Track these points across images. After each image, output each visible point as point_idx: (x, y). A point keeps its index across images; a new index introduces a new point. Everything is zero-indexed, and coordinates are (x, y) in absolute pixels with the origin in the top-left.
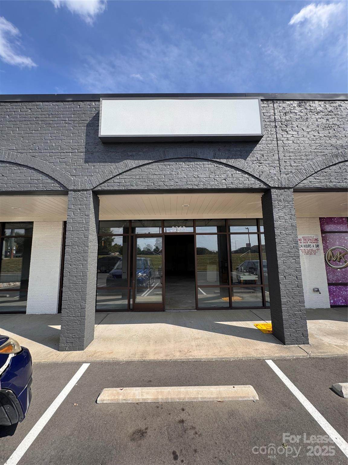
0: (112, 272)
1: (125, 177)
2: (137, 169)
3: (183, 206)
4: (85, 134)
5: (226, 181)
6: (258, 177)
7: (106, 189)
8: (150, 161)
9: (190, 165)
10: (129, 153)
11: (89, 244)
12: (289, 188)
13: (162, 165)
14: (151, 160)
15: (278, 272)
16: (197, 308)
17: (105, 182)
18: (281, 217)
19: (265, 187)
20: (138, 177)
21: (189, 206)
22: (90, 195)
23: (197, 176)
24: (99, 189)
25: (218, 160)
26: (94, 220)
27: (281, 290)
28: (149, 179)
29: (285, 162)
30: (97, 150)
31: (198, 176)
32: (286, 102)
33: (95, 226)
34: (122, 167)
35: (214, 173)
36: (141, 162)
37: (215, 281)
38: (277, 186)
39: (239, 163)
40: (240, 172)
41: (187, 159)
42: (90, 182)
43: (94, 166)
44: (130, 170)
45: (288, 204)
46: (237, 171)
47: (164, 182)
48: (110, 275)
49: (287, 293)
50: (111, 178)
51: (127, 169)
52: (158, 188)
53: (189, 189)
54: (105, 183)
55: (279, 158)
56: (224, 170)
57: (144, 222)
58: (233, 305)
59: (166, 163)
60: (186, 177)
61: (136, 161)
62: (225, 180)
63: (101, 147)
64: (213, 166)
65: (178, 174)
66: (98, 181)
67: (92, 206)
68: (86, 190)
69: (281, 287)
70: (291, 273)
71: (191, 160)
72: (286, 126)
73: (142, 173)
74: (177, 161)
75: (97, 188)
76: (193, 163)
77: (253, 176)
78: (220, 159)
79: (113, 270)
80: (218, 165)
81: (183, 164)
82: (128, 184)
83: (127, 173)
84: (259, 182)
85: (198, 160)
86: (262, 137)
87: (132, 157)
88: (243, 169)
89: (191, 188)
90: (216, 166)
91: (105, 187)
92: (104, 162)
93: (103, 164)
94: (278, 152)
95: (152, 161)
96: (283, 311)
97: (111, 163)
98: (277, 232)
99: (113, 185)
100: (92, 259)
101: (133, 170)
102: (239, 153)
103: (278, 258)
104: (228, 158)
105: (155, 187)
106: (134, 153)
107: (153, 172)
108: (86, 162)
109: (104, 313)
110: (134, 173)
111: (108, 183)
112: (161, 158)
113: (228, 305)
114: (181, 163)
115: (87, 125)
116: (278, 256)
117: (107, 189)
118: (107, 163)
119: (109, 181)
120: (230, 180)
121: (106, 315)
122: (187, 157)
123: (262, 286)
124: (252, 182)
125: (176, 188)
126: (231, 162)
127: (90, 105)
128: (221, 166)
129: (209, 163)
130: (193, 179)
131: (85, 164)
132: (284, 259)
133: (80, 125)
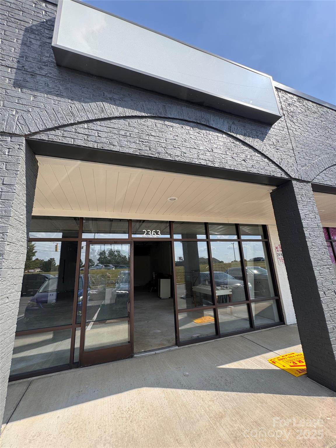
1: (99, 128)
2: (122, 121)
4: (20, 42)
5: (245, 162)
6: (278, 164)
7: (59, 141)
8: (144, 114)
9: (200, 133)
10: (106, 94)
13: (161, 125)
16: (178, 343)
17: (57, 128)
18: (306, 215)
20: (122, 133)
21: (177, 199)
22: (19, 145)
23: (211, 149)
24: (43, 138)
27: (324, 311)
28: (143, 140)
29: (299, 153)
30: (44, 72)
32: (288, 94)
34: (95, 111)
35: (231, 150)
36: (129, 112)
38: (297, 178)
39: (256, 143)
40: (259, 155)
41: (196, 125)
42: (22, 122)
43: (35, 96)
44: (110, 119)
45: (310, 200)
46: (256, 154)
47: (166, 149)
50: (72, 124)
51: (103, 116)
52: (156, 156)
54: (57, 131)
55: (293, 148)
56: (242, 149)
60: (196, 147)
63: (52, 71)
64: (228, 141)
65: (185, 142)
66: (41, 123)
67: (22, 167)
68: (12, 135)
69: (324, 308)
70: (329, 288)
71: (202, 127)
72: (292, 116)
73: (129, 129)
75: (38, 135)
76: (204, 132)
77: (273, 162)
78: (237, 134)
80: (234, 141)
81: (192, 129)
82: (104, 140)
83: (102, 122)
84: (280, 171)
85: (210, 129)
88: (262, 152)
89: (205, 164)
90: (232, 141)
91: (57, 137)
92: (57, 95)
93: (55, 98)
94: (291, 141)
95: (146, 115)
97: (72, 100)
98: (307, 233)
99: (75, 137)
101: (113, 121)
103: (313, 267)
105: (153, 154)
107: (148, 131)
108: (17, 84)
110: (116, 126)
111: (65, 131)
115: (26, 29)
116: (313, 264)
117: (61, 141)
118: (63, 98)
119: (67, 129)
120: (250, 163)
124: (273, 169)
125: (184, 161)
127: (35, 4)
129: (224, 136)
130: (206, 153)
131: (13, 88)
132: (320, 268)
133: (10, 24)
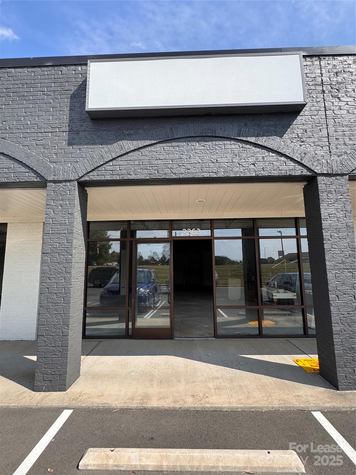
0: (107, 286)
1: (120, 163)
2: (137, 152)
3: (197, 201)
4: (68, 108)
5: (255, 166)
6: (299, 160)
7: (95, 179)
8: (153, 142)
9: (206, 146)
10: (125, 132)
11: (74, 251)
12: (342, 175)
13: (169, 147)
14: (154, 140)
15: (327, 290)
16: (216, 336)
17: (93, 170)
18: (331, 214)
19: (309, 173)
20: (137, 163)
21: (204, 201)
22: (74, 187)
23: (215, 160)
24: (87, 179)
25: (244, 139)
26: (81, 220)
27: (332, 314)
28: (152, 165)
29: (337, 139)
30: (83, 128)
31: (217, 160)
32: (338, 57)
33: (82, 228)
34: (116, 150)
35: (239, 156)
36: (141, 143)
37: (239, 299)
38: (325, 172)
39: (273, 142)
40: (274, 155)
41: (201, 138)
42: (74, 170)
43: (80, 149)
44: (127, 153)
45: (341, 197)
46: (271, 153)
47: (171, 169)
48: (104, 291)
49: (340, 319)
50: (102, 165)
51: (123, 152)
52: (163, 177)
53: (205, 177)
54: (94, 172)
55: (328, 135)
56: (253, 151)
57: (147, 223)
58: (264, 332)
59: (174, 144)
60: (200, 161)
61: (135, 142)
62: (254, 164)
63: (89, 124)
64: (237, 146)
65: (190, 159)
66: (84, 169)
67: (77, 202)
68: (70, 181)
69: (332, 311)
70: (346, 292)
71: (208, 139)
72: (337, 90)
73: (142, 158)
74: (189, 141)
75: (83, 177)
76: (210, 143)
77: (292, 159)
78: (247, 137)
79: (109, 284)
80: (244, 145)
81: (197, 144)
82: (124, 172)
83: (122, 157)
84: (301, 168)
85: (217, 139)
86: (303, 106)
87: (130, 137)
88: (277, 150)
89: (208, 176)
90: (242, 146)
91: (93, 176)
92: (93, 144)
93: (92, 147)
94: (327, 125)
95: (156, 142)
96: (335, 344)
97: (101, 145)
98: (326, 234)
99: (105, 174)
100: (77, 271)
101: (130, 154)
102: (272, 129)
103: (327, 270)
104: (257, 135)
105: (160, 176)
106: (132, 132)
107: (156, 156)
108: (70, 144)
109: (96, 340)
110: (132, 158)
111: (98, 171)
112: (168, 137)
113: (257, 332)
114: (195, 143)
115: (71, 96)
116: (328, 267)
117: (96, 179)
118: (96, 145)
119: (100, 169)
120: (260, 165)
121: (97, 343)
122: (201, 135)
123: (302, 307)
124: (291, 167)
125: (188, 177)
126: (262, 141)
127: (75, 71)
128: (248, 146)
129: (232, 142)
130: (210, 164)
131: (68, 147)
132: (337, 272)
133: (62, 96)
